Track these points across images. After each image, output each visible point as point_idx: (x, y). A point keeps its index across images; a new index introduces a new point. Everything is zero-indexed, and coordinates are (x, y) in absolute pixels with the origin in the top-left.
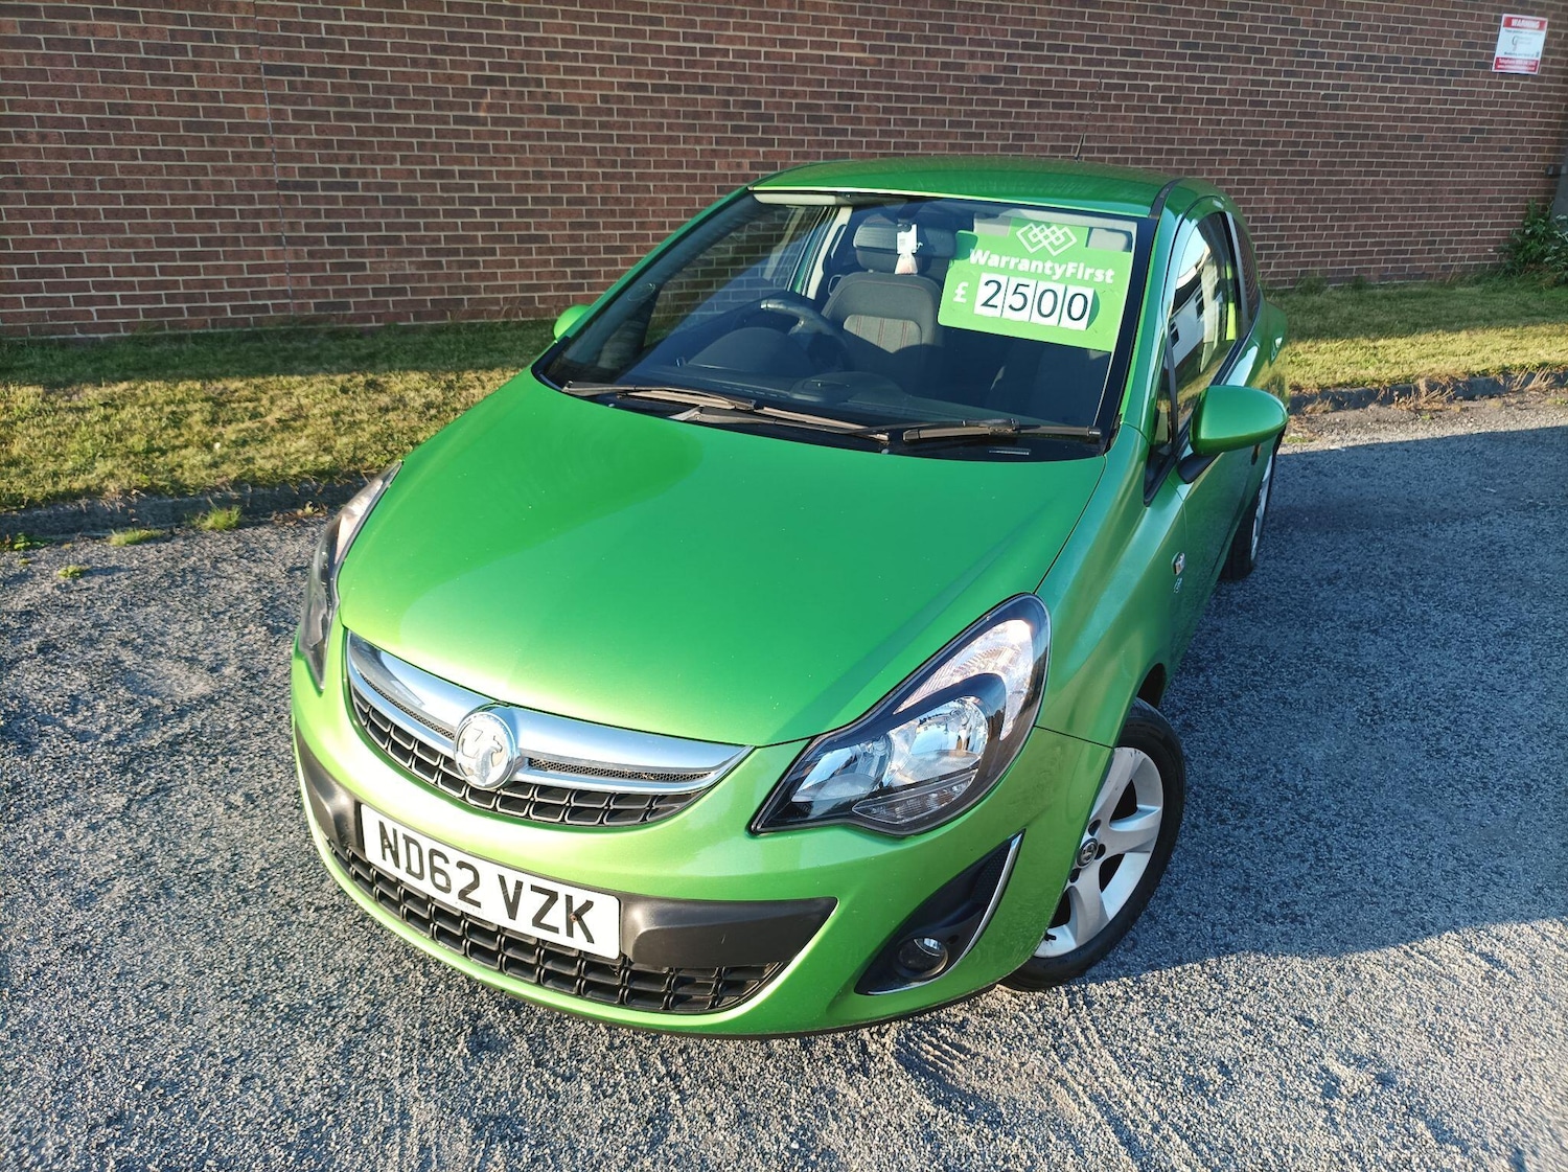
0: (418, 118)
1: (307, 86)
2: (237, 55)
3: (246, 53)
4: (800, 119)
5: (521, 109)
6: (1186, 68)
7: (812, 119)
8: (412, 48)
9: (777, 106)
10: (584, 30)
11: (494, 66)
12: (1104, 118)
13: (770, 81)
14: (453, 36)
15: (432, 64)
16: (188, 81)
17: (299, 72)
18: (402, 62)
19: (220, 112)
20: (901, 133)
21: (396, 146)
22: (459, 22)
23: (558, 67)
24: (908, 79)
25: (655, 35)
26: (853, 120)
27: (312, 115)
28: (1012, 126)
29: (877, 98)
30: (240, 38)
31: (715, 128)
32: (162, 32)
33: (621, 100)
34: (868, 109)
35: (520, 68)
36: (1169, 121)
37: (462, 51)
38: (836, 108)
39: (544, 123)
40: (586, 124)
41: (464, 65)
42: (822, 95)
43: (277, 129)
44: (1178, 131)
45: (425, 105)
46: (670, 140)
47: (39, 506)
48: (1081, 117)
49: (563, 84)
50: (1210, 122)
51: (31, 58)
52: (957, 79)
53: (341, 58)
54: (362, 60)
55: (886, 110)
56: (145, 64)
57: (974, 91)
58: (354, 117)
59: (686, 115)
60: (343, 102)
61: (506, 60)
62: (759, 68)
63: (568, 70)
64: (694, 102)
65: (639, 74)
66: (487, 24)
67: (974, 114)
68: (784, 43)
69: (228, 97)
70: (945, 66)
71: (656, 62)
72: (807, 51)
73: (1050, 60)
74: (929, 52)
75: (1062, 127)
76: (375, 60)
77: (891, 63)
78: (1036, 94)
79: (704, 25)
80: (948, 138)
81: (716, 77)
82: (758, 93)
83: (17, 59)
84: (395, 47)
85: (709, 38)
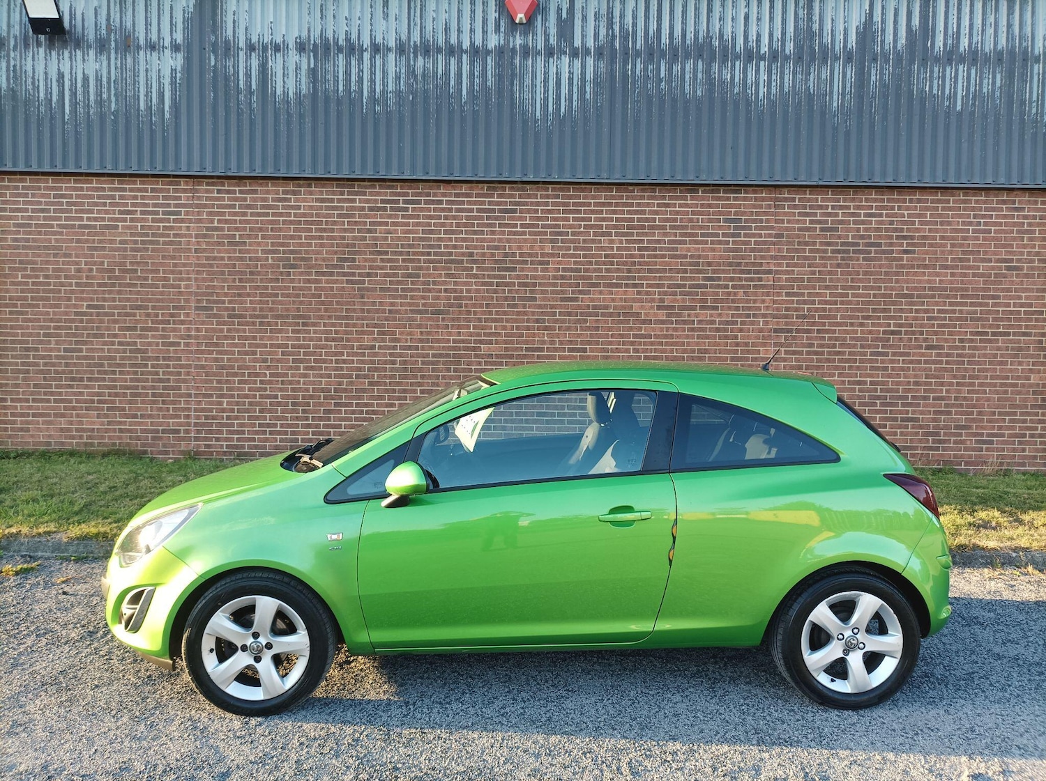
0: (850, 353)
1: (794, 338)
2: (761, 324)
3: (766, 323)
5: (910, 347)
8: (851, 317)
10: (951, 304)
11: (895, 325)
14: (874, 310)
15: (862, 325)
16: (736, 337)
17: (791, 331)
18: (845, 324)
19: (748, 352)
21: (836, 368)
22: (879, 303)
23: (933, 324)
25: (995, 305)
27: (794, 353)
30: (764, 316)
31: (1032, 356)
32: (727, 315)
33: (971, 341)
35: (911, 325)
37: (879, 318)
39: (923, 355)
40: (948, 355)
41: (880, 325)
43: (776, 360)
45: (855, 346)
46: (1001, 363)
49: (936, 333)
51: (668, 329)
53: (813, 324)
54: (824, 324)
56: (718, 330)
58: (816, 353)
59: (1013, 349)
60: (811, 345)
61: (903, 322)
63: (940, 326)
64: (1019, 341)
65: (983, 326)
66: (894, 303)
69: (754, 345)
71: (995, 319)
76: (830, 324)
79: (1027, 298)
81: (1035, 327)
83: (662, 329)
84: (842, 317)
85: (1031, 305)
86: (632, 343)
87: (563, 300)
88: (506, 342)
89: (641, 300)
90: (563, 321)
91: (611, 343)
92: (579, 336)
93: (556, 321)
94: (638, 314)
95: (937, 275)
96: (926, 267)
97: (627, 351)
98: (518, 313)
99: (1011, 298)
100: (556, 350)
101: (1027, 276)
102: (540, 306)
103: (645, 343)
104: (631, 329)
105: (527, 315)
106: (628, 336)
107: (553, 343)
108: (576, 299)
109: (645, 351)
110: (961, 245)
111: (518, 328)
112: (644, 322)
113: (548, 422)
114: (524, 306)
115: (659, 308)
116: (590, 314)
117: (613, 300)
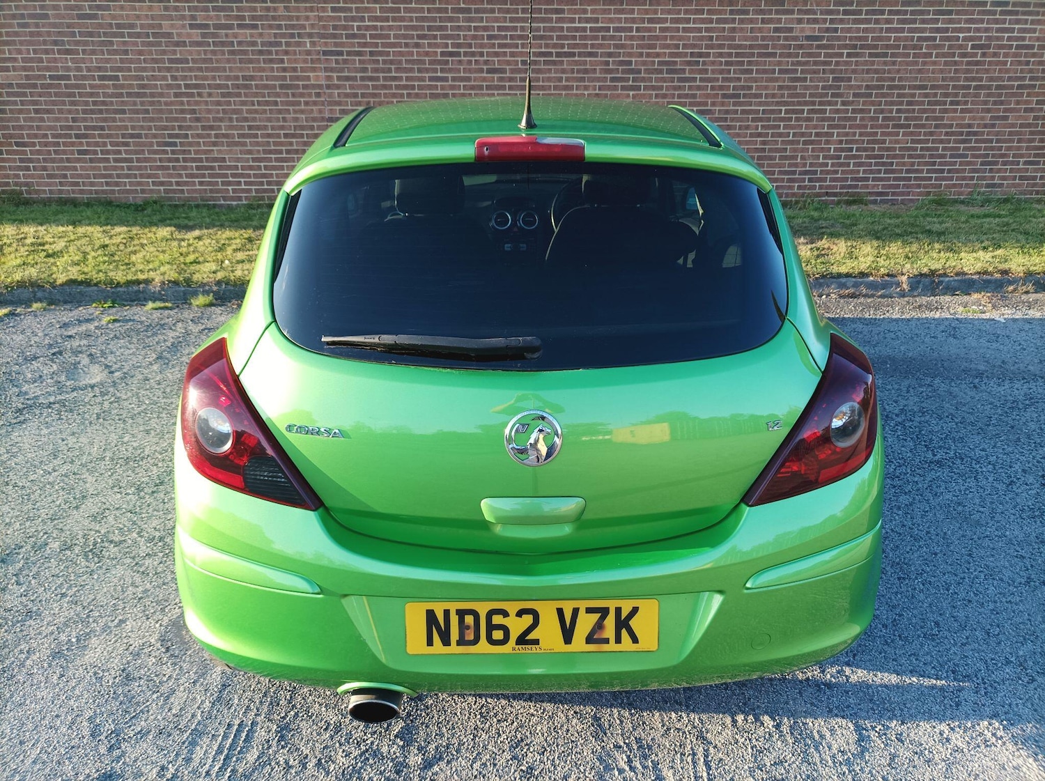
0: (408, 79)
1: (345, 61)
2: (308, 45)
3: (313, 44)
4: (661, 72)
5: (470, 71)
6: (997, 21)
7: (669, 72)
8: (405, 37)
9: (644, 63)
10: (512, 20)
11: (454, 45)
12: (916, 63)
13: (639, 46)
14: (430, 28)
15: (417, 45)
16: (282, 61)
17: (341, 53)
18: (399, 45)
19: (298, 78)
20: (739, 79)
21: (394, 96)
22: (434, 20)
23: (494, 44)
24: (746, 41)
25: (559, 20)
26: (701, 71)
27: (348, 79)
28: (832, 72)
29: (721, 55)
30: (310, 35)
31: (598, 79)
32: (269, 34)
33: (535, 63)
34: (713, 63)
35: (470, 46)
36: (977, 63)
37: (435, 37)
38: (689, 63)
39: (484, 79)
40: (511, 79)
41: (436, 45)
42: (677, 55)
43: (328, 87)
44: (987, 71)
45: (411, 70)
46: (566, 88)
47: (121, 286)
48: (894, 63)
49: (497, 54)
50: (1020, 63)
51: (205, 52)
52: (786, 39)
53: (365, 45)
54: (376, 45)
55: (727, 63)
56: (261, 53)
57: (801, 47)
58: (371, 79)
59: (579, 71)
60: (365, 70)
61: (462, 41)
62: (632, 38)
63: (500, 46)
64: (585, 63)
65: (547, 46)
66: (451, 19)
67: (799, 63)
68: (651, 21)
69: (303, 70)
70: (776, 30)
71: (559, 38)
72: (668, 25)
73: (868, 21)
74: (763, 21)
75: (876, 71)
76: (384, 45)
77: (733, 30)
78: (855, 47)
79: (593, 11)
80: (777, 81)
81: (601, 46)
82: (630, 55)
83: (199, 53)
84: (396, 36)
85: (596, 20)
86: (169, 69)
87: (80, 17)
88: (25, 69)
89: (170, 18)
90: (86, 43)
91: (144, 69)
92: (107, 61)
93: (77, 43)
94: (169, 35)
97: (164, 78)
98: (32, 34)
100: (84, 78)
102: (54, 25)
103: (183, 69)
104: (164, 52)
105: (41, 36)
106: (162, 61)
107: (79, 69)
108: (94, 17)
109: (185, 78)
111: (35, 51)
112: (177, 44)
113: (91, 160)
114: (37, 25)
115: (192, 26)
116: (115, 35)
117: (138, 17)
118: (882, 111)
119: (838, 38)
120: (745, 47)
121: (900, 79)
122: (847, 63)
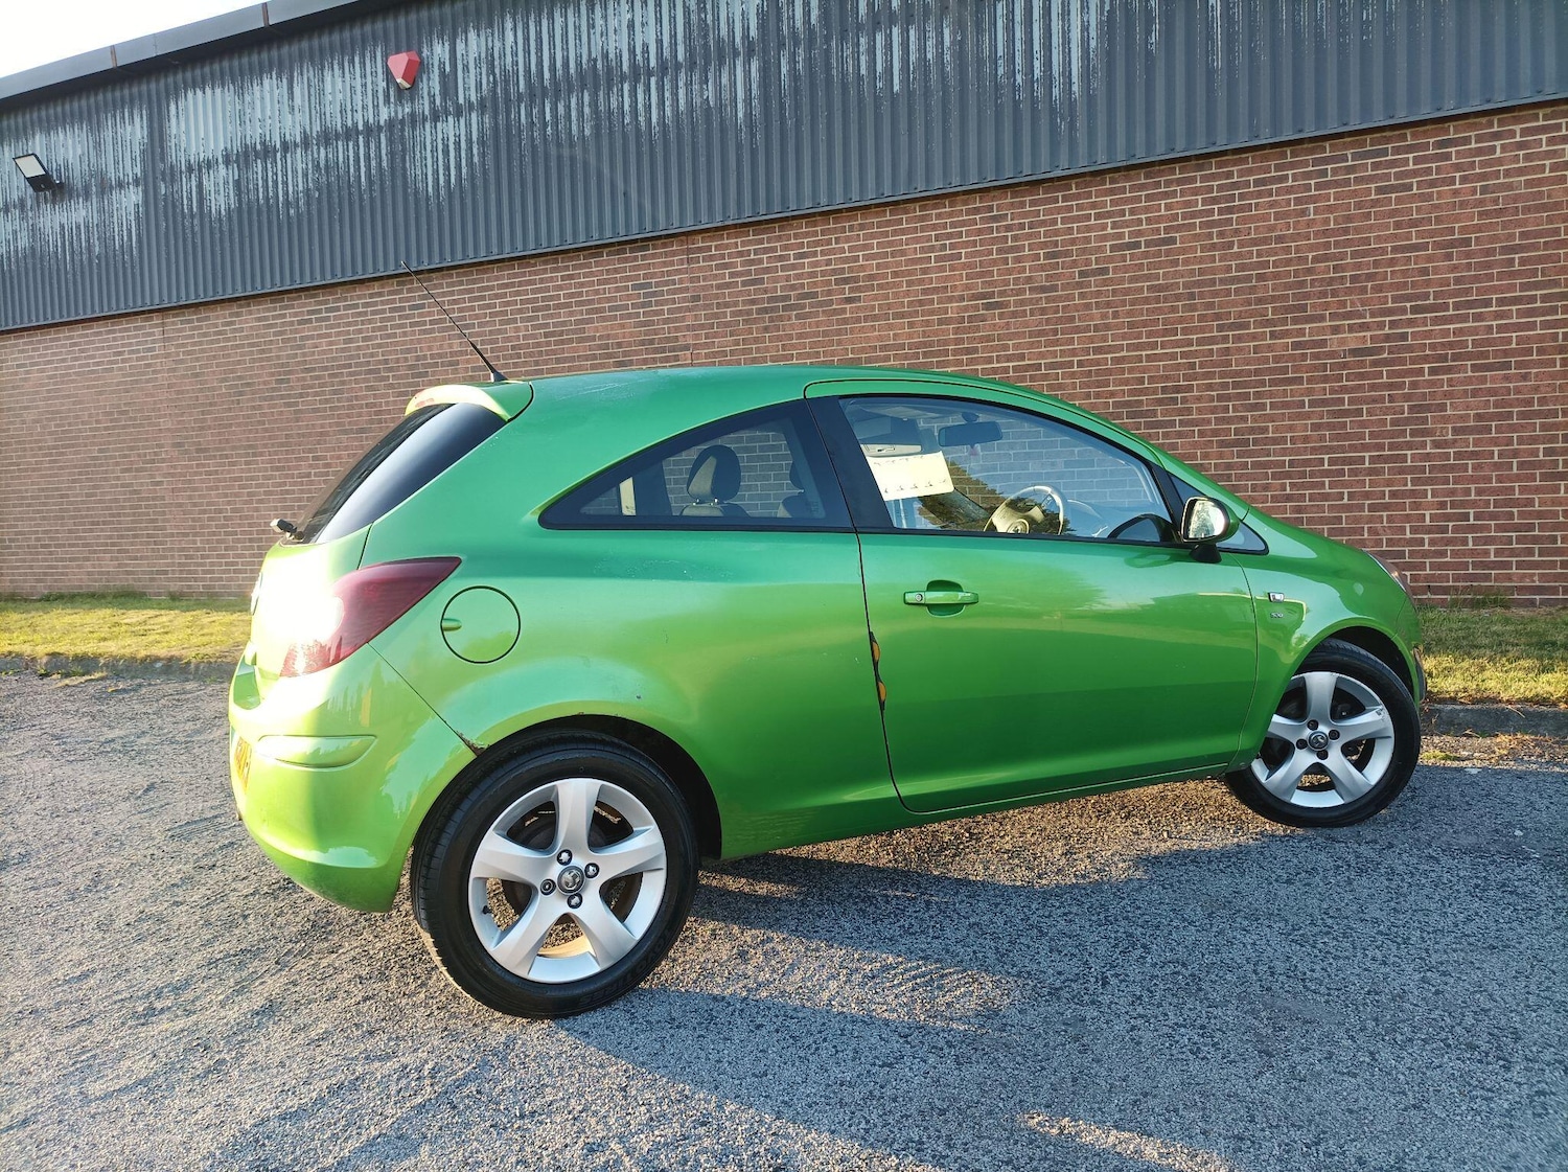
20: (1244, 419)
24: (1248, 364)
26: (1180, 412)
28: (1407, 397)
29: (1210, 387)
34: (1199, 399)
38: (1160, 402)
42: (1141, 392)
52: (1316, 356)
55: (1220, 398)
57: (1345, 366)
62: (1073, 375)
67: (1344, 389)
68: (1098, 350)
70: (1296, 345)
72: (1124, 353)
73: (1464, 318)
75: (1492, 392)
77: (1226, 351)
78: (1444, 358)
80: (1309, 418)
85: (1022, 357)
95: (890, 327)
96: (875, 318)
99: (993, 349)
101: (1014, 314)
110: (921, 281)
118: (1515, 453)
119: (1410, 348)
120: (1249, 373)
121: (1542, 401)
122: (1432, 384)
